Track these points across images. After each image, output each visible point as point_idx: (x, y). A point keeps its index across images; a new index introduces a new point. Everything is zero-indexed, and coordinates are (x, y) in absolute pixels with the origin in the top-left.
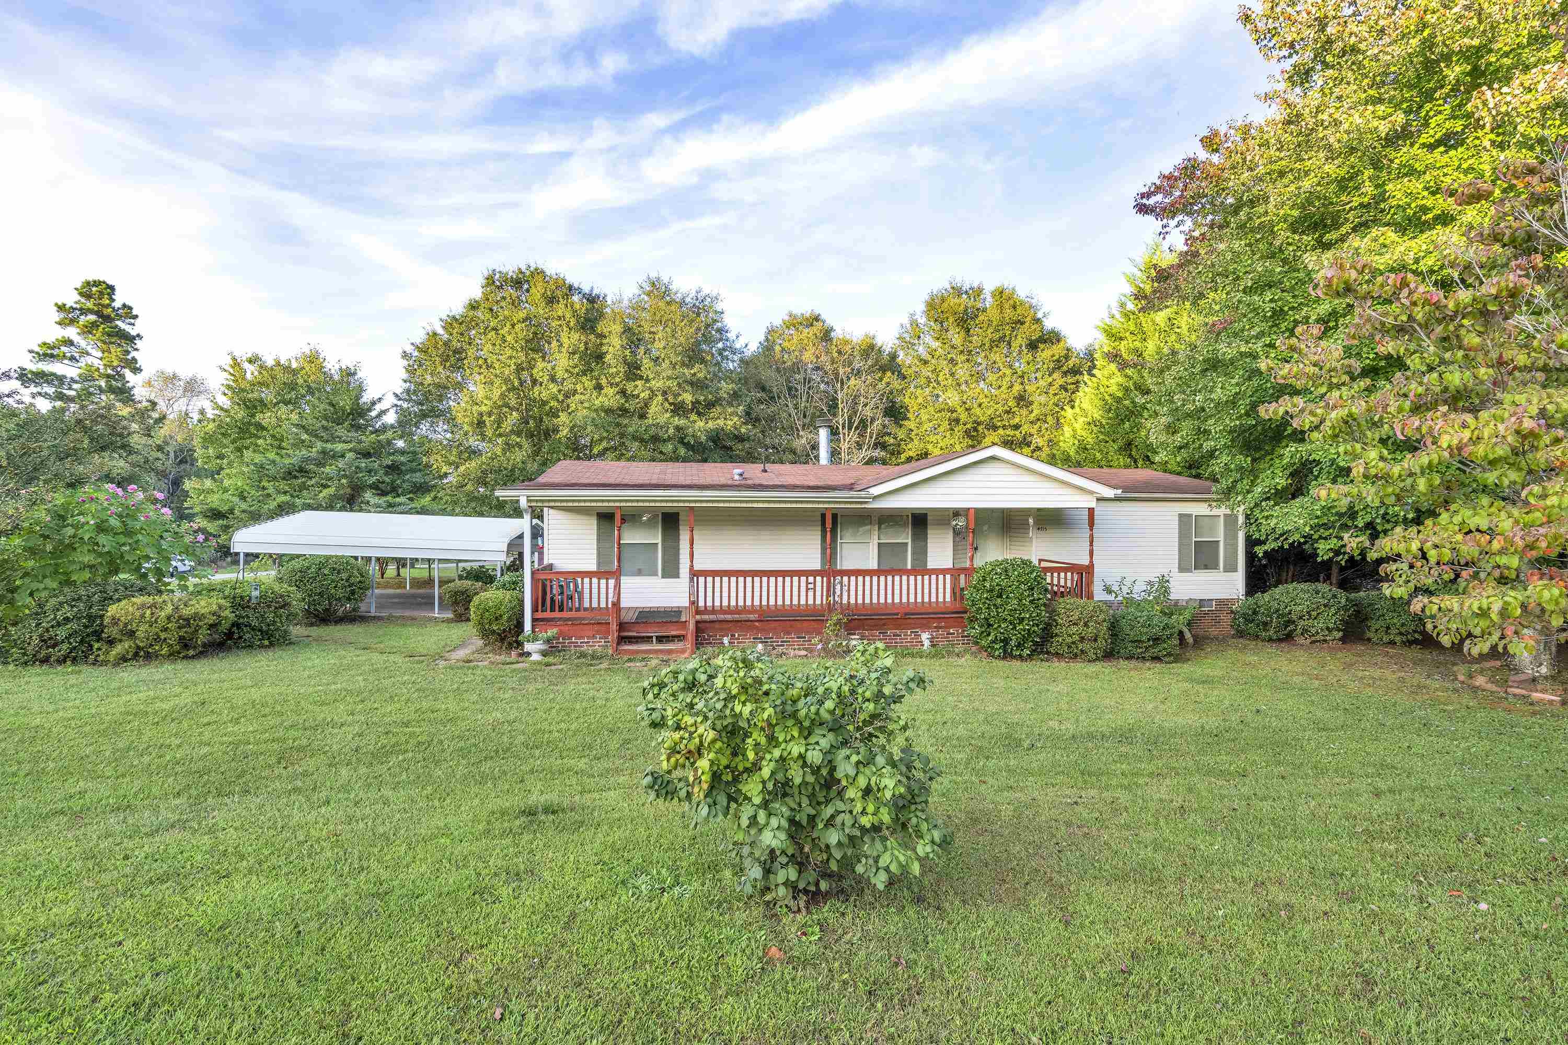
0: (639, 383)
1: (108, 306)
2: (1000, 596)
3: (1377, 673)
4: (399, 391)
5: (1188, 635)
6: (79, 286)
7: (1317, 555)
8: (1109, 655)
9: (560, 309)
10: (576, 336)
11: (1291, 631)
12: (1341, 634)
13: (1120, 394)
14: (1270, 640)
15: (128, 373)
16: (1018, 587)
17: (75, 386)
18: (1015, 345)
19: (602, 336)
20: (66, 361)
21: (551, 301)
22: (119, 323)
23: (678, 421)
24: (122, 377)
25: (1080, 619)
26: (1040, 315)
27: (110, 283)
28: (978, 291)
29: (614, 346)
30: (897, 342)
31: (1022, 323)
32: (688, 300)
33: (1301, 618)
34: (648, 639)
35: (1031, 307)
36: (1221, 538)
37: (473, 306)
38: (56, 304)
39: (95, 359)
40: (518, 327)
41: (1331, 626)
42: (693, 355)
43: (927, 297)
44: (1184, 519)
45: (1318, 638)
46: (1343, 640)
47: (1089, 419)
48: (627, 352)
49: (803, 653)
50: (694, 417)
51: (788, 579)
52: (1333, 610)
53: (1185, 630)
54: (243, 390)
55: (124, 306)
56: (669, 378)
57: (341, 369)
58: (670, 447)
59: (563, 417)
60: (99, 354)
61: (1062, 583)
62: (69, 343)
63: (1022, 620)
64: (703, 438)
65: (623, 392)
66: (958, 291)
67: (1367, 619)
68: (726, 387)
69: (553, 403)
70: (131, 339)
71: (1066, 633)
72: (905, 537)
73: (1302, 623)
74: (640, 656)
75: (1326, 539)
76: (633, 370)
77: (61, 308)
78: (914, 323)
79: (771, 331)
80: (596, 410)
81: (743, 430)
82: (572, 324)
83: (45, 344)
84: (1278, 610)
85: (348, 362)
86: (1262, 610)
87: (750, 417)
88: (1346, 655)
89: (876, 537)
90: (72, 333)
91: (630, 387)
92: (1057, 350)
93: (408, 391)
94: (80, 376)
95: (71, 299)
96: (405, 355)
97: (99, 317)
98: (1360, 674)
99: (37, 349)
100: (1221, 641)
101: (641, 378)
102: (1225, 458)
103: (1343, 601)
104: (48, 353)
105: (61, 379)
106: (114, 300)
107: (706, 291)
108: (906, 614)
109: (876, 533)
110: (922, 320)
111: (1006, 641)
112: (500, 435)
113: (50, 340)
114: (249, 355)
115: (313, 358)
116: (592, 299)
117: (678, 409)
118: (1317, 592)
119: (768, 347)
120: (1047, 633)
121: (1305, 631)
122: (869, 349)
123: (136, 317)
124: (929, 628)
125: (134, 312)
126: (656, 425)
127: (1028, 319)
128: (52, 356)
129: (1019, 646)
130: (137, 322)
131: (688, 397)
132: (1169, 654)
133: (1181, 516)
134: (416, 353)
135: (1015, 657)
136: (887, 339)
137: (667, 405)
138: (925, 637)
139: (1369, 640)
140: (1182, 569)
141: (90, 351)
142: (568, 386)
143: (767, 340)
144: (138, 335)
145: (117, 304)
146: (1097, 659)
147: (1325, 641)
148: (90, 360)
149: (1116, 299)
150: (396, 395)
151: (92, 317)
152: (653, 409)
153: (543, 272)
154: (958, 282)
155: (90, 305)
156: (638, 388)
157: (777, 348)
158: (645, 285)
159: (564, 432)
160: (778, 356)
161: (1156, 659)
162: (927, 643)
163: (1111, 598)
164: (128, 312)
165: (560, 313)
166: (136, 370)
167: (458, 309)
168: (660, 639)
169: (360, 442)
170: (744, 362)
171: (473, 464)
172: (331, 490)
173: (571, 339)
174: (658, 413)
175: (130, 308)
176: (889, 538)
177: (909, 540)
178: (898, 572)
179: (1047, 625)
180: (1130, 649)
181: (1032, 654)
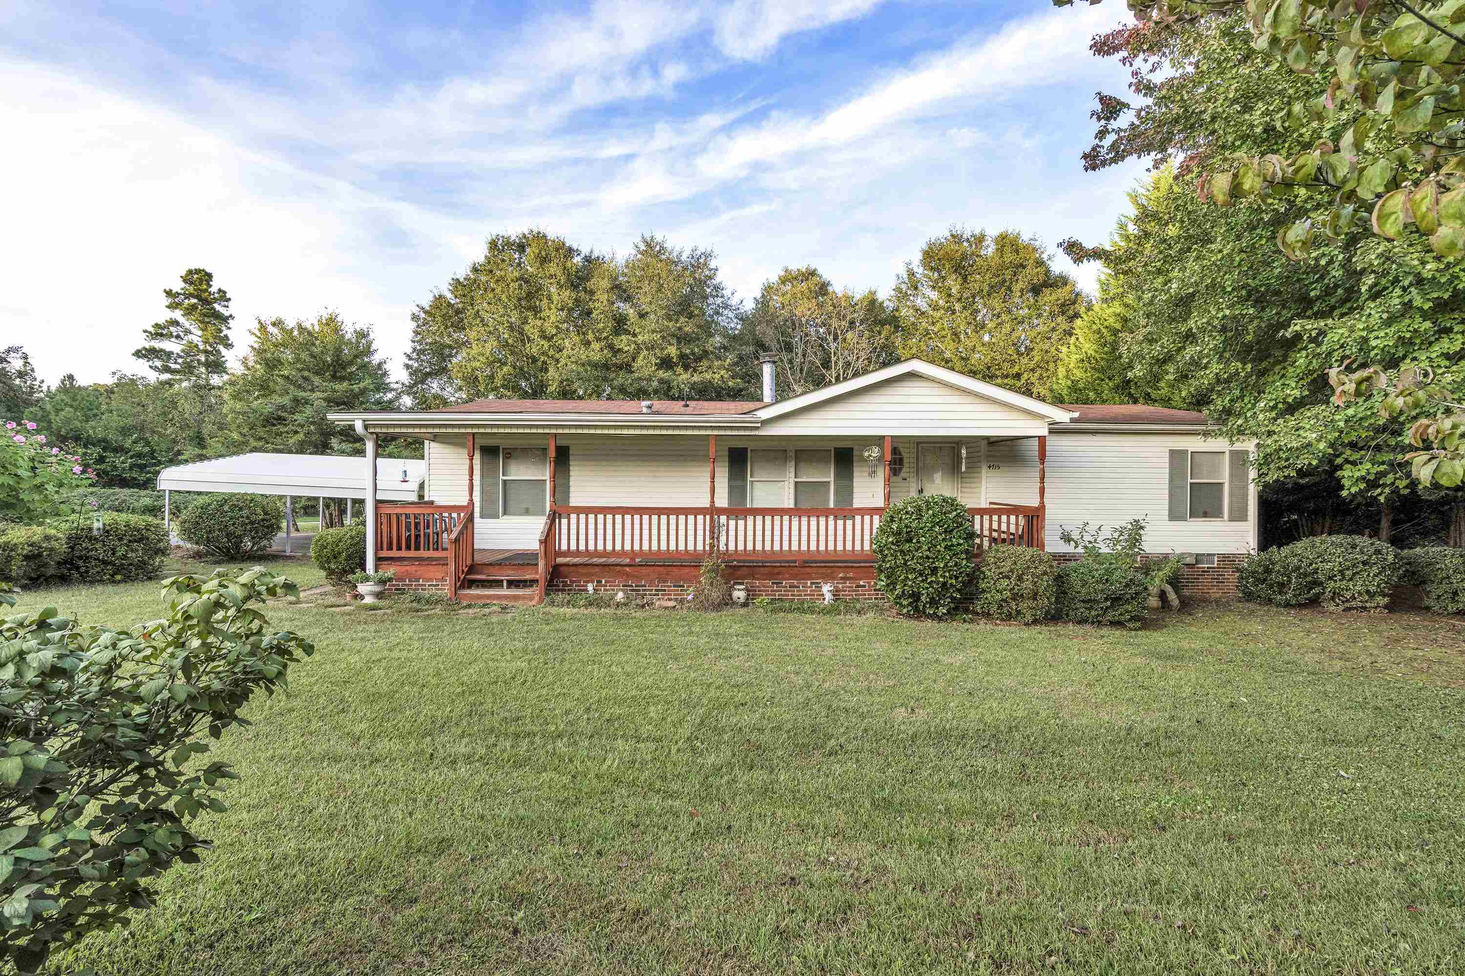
0: (625, 337)
1: (206, 290)
2: (909, 541)
3: (1433, 653)
5: (1172, 596)
6: (183, 273)
7: (1342, 488)
8: (1054, 617)
10: (565, 293)
11: (1318, 595)
12: (1386, 600)
13: (1118, 326)
14: (1288, 605)
15: (221, 348)
16: (931, 529)
17: (180, 361)
18: (1016, 288)
19: (592, 293)
20: (173, 339)
21: (544, 260)
22: (216, 306)
24: (219, 352)
25: (1012, 571)
26: (1045, 256)
27: (208, 271)
28: (980, 239)
29: (602, 302)
30: (893, 293)
31: (1024, 267)
32: (684, 257)
33: (1330, 578)
34: (498, 584)
35: (1035, 250)
36: (1226, 479)
37: (477, 269)
38: (165, 291)
39: (196, 336)
40: (512, 286)
41: (1372, 589)
43: (924, 246)
44: (1176, 456)
45: (1353, 604)
46: (1391, 608)
47: (1083, 356)
48: (615, 308)
49: (671, 604)
50: (679, 370)
51: (664, 518)
52: (1375, 570)
53: (1169, 588)
54: (266, 351)
55: (220, 290)
56: (654, 331)
57: (355, 331)
59: (553, 372)
60: (200, 333)
61: (1004, 527)
62: (175, 323)
63: (934, 571)
65: (611, 347)
66: (957, 238)
67: (1424, 582)
68: (715, 341)
69: (543, 359)
70: (225, 319)
71: (995, 588)
72: (827, 475)
73: (1332, 584)
74: (481, 602)
75: (1354, 463)
76: (619, 325)
77: (169, 293)
78: (911, 274)
79: (767, 287)
80: (583, 365)
81: (730, 383)
82: (562, 282)
83: (157, 325)
84: (1299, 568)
85: (363, 325)
86: (1277, 568)
87: (740, 371)
88: (1393, 626)
89: (792, 475)
90: (178, 315)
91: (616, 341)
92: (1062, 294)
93: (415, 352)
94: (183, 351)
95: (178, 286)
97: (200, 300)
98: (1410, 654)
99: (152, 330)
100: (1222, 605)
101: (627, 332)
102: (1216, 367)
103: (1390, 558)
104: (159, 332)
105: (169, 354)
106: (211, 286)
107: (701, 249)
108: (806, 562)
109: (793, 470)
110: (919, 270)
111: (916, 596)
113: (161, 321)
114: (273, 320)
115: (332, 323)
116: (590, 260)
118: (1354, 547)
119: (763, 303)
120: (971, 588)
121: (1335, 595)
122: (872, 304)
123: (229, 299)
124: (833, 578)
125: (228, 296)
127: (1031, 261)
128: (162, 335)
129: (933, 602)
130: (230, 304)
131: (672, 351)
132: (1133, 619)
133: (1172, 453)
134: (423, 315)
135: (929, 616)
136: (885, 294)
137: (652, 358)
138: (827, 589)
139: (1428, 608)
140: (1174, 515)
141: (193, 330)
142: (557, 341)
143: (763, 296)
144: (231, 316)
145: (214, 289)
146: (1035, 622)
147: (1365, 608)
148: (190, 337)
149: (1116, 219)
151: (194, 301)
152: (639, 363)
153: (545, 236)
154: (958, 229)
155: (191, 289)
156: (623, 342)
157: (772, 305)
158: (640, 245)
159: (554, 386)
160: (771, 313)
161: (1116, 624)
162: (828, 597)
163: (1069, 549)
164: (223, 296)
166: (229, 346)
167: (463, 272)
168: (511, 584)
169: (334, 391)
170: (742, 318)
173: (562, 296)
174: (643, 367)
175: (225, 292)
176: (812, 476)
177: (831, 479)
178: (796, 511)
179: (973, 578)
180: (1082, 611)
181: (952, 613)
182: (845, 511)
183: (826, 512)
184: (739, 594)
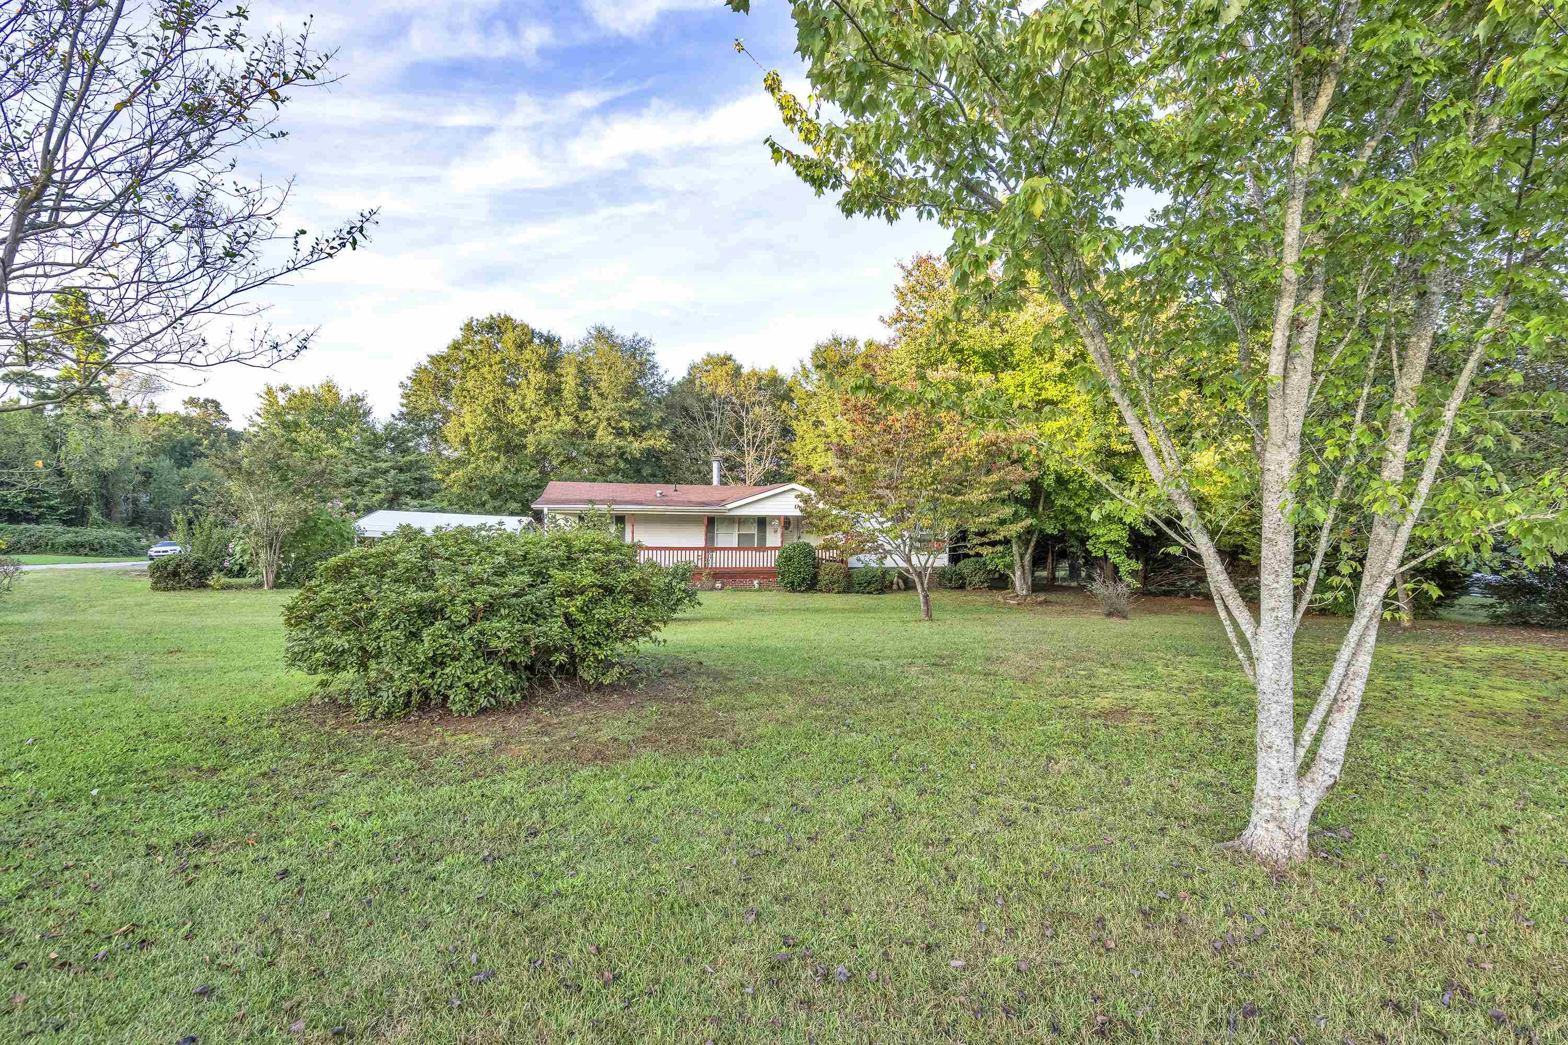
0: (588, 412)
1: (87, 313)
4: (396, 414)
5: (901, 584)
8: (846, 591)
9: (527, 354)
10: (540, 376)
11: (963, 584)
12: (988, 584)
14: (953, 588)
17: (53, 386)
19: (560, 375)
21: (521, 346)
23: (619, 442)
25: (830, 572)
28: (854, 343)
29: (570, 383)
32: (626, 343)
37: (456, 346)
40: (495, 368)
41: (982, 580)
42: (631, 391)
43: (813, 347)
45: (976, 587)
48: (581, 389)
50: (630, 438)
51: (686, 552)
52: (982, 572)
53: (900, 581)
54: (280, 414)
56: (612, 409)
58: (613, 462)
59: (530, 438)
61: (832, 555)
63: (800, 572)
64: (638, 455)
65: (577, 419)
66: (837, 342)
68: (657, 416)
69: (522, 427)
71: (824, 579)
72: (754, 530)
73: (968, 579)
76: (584, 402)
78: (803, 367)
79: (693, 367)
80: (556, 433)
81: (669, 449)
82: (537, 366)
84: (955, 571)
85: (358, 391)
86: (948, 571)
87: (676, 436)
89: (735, 530)
91: (581, 415)
93: (402, 414)
96: (402, 385)
97: (78, 323)
101: (590, 408)
106: (89, 308)
107: (641, 336)
108: (747, 571)
109: (737, 528)
110: (809, 365)
111: (793, 583)
112: (482, 451)
114: (280, 385)
115: (330, 387)
116: (550, 341)
117: (620, 433)
118: (977, 563)
119: (690, 381)
120: (815, 577)
121: (970, 583)
122: (775, 381)
124: (759, 579)
126: (602, 445)
129: (799, 585)
131: (626, 425)
132: (876, 590)
134: (410, 383)
135: (795, 591)
136: (786, 371)
137: (610, 430)
138: (756, 582)
141: (66, 353)
142: (534, 413)
143: (689, 374)
146: (839, 592)
147: (980, 588)
148: (66, 362)
150: (393, 416)
152: (600, 433)
153: (511, 319)
154: (838, 334)
155: (67, 311)
156: (588, 416)
157: (697, 382)
158: (592, 332)
159: (531, 449)
160: (697, 389)
162: (756, 586)
165: (528, 357)
167: (443, 348)
170: (671, 389)
171: (461, 473)
172: (382, 496)
174: (604, 437)
176: (744, 531)
177: (756, 532)
178: (738, 549)
179: (815, 576)
180: (857, 588)
181: (806, 591)
182: (762, 548)
183: (753, 549)
184: (718, 585)
